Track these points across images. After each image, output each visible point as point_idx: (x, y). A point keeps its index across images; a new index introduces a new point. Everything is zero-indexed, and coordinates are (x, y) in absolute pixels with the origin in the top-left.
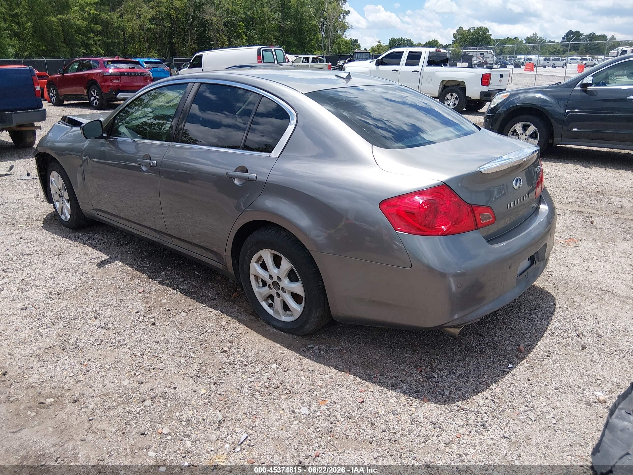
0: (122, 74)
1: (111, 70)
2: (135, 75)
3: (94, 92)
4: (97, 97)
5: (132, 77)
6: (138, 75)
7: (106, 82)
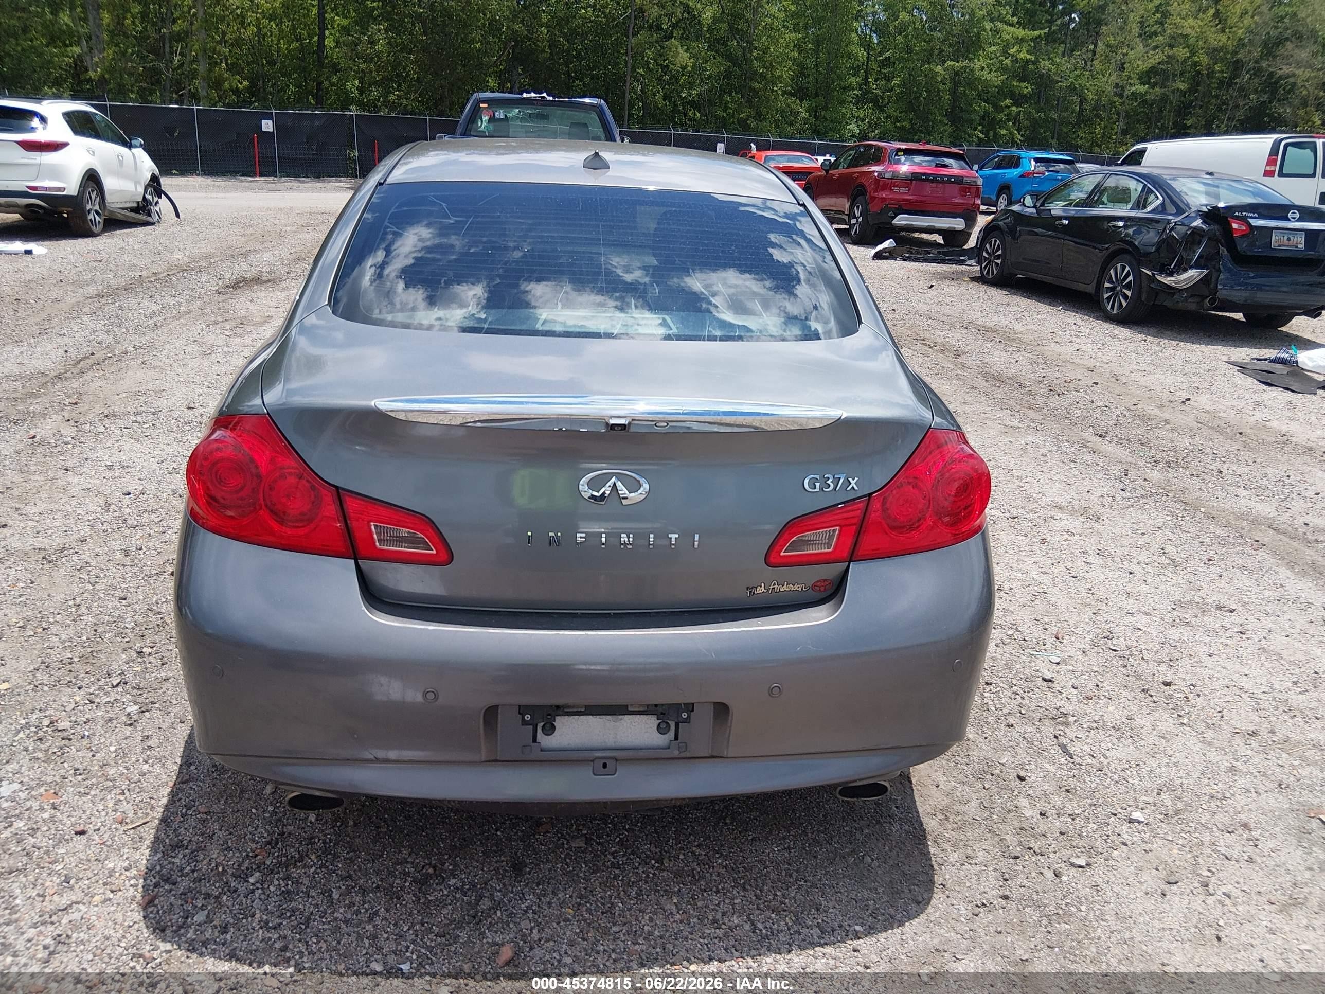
0: (915, 178)
1: (905, 167)
2: (942, 182)
3: (858, 208)
4: (860, 219)
5: (934, 185)
6: (949, 182)
7: (883, 190)
